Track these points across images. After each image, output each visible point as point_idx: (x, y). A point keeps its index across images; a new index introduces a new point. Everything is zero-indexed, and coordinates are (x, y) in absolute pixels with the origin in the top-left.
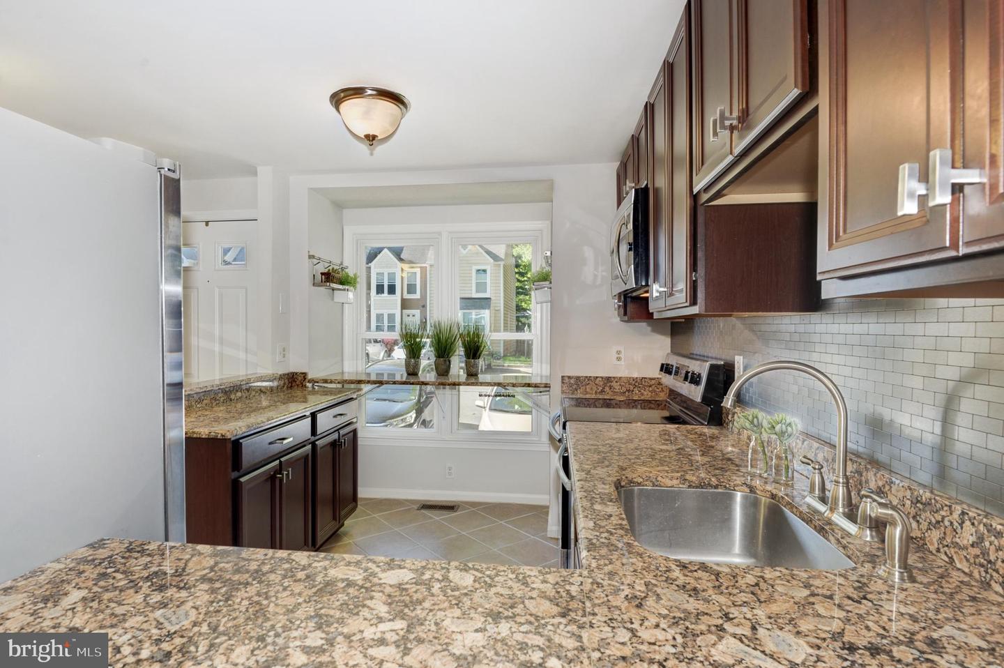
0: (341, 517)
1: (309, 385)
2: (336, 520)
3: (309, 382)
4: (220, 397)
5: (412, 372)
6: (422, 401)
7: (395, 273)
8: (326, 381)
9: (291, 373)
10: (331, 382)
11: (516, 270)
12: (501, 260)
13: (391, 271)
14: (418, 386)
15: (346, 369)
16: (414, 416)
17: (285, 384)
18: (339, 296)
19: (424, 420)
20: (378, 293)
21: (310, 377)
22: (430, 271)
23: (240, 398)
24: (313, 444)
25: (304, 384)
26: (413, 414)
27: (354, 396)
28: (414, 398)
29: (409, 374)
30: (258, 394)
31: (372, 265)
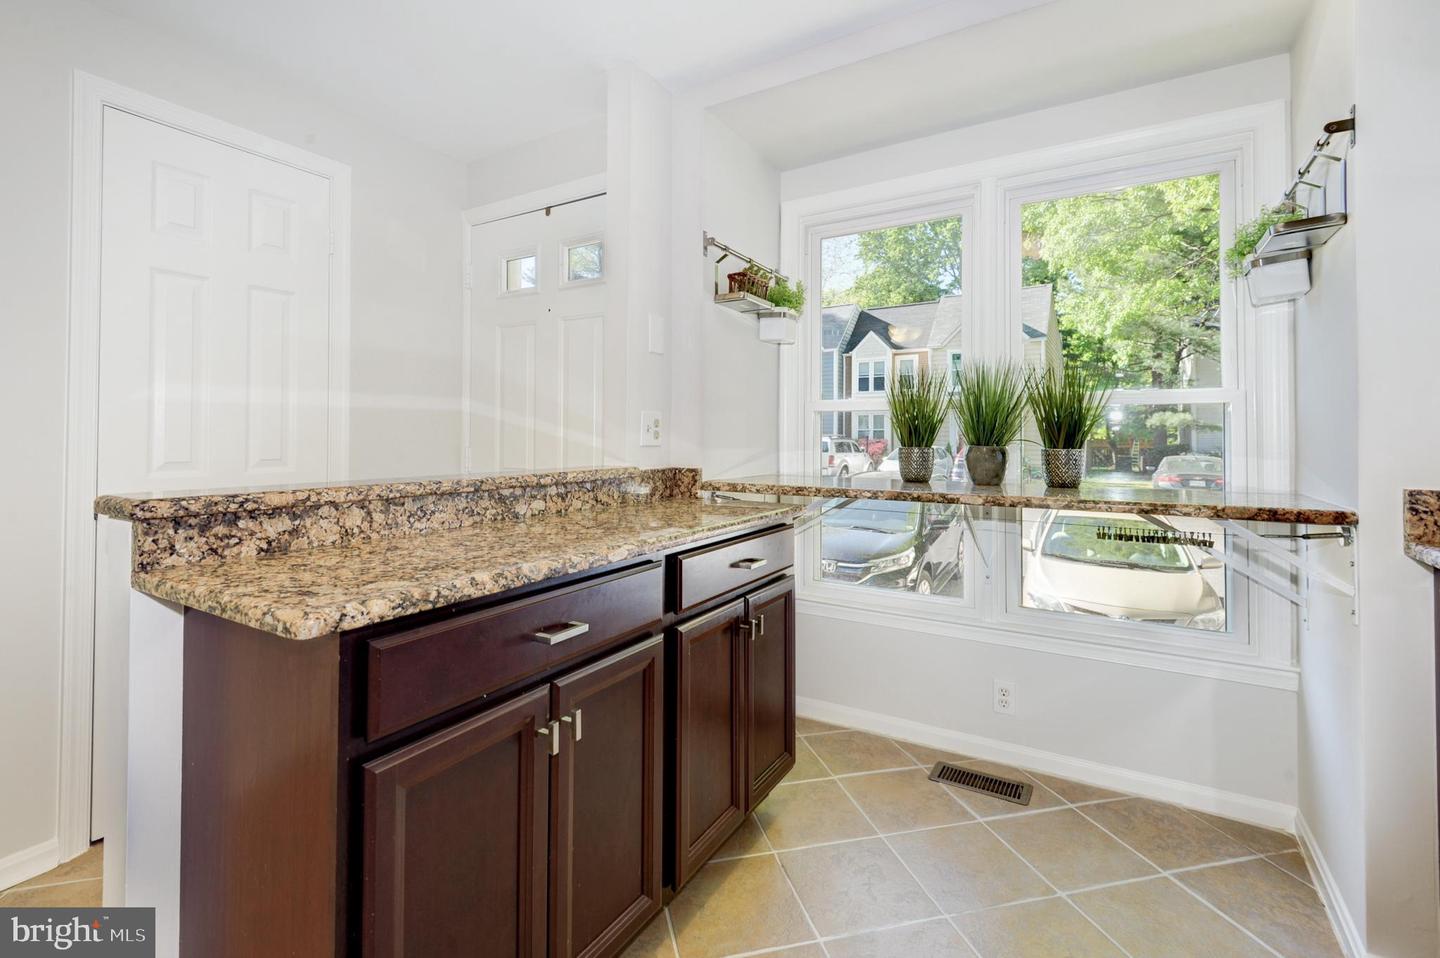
0: (752, 794)
1: (705, 495)
2: (738, 807)
3: (702, 488)
4: (486, 509)
5: (916, 478)
6: (924, 533)
7: (883, 363)
8: (733, 488)
9: (671, 470)
10: (744, 490)
11: (1065, 352)
12: (1043, 335)
13: (879, 359)
14: (919, 505)
15: (784, 469)
16: (913, 555)
17: (654, 490)
18: (771, 328)
19: (928, 563)
20: (861, 389)
21: (705, 478)
22: (933, 356)
23: (542, 512)
24: (671, 633)
25: (693, 491)
26: (911, 553)
27: (788, 521)
28: (911, 528)
29: (908, 480)
30: (588, 506)
31: (854, 353)
